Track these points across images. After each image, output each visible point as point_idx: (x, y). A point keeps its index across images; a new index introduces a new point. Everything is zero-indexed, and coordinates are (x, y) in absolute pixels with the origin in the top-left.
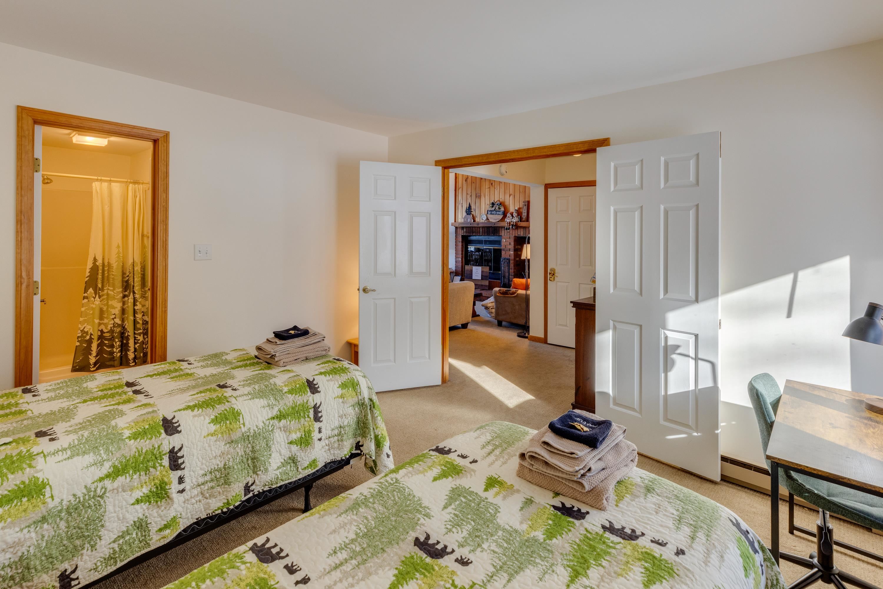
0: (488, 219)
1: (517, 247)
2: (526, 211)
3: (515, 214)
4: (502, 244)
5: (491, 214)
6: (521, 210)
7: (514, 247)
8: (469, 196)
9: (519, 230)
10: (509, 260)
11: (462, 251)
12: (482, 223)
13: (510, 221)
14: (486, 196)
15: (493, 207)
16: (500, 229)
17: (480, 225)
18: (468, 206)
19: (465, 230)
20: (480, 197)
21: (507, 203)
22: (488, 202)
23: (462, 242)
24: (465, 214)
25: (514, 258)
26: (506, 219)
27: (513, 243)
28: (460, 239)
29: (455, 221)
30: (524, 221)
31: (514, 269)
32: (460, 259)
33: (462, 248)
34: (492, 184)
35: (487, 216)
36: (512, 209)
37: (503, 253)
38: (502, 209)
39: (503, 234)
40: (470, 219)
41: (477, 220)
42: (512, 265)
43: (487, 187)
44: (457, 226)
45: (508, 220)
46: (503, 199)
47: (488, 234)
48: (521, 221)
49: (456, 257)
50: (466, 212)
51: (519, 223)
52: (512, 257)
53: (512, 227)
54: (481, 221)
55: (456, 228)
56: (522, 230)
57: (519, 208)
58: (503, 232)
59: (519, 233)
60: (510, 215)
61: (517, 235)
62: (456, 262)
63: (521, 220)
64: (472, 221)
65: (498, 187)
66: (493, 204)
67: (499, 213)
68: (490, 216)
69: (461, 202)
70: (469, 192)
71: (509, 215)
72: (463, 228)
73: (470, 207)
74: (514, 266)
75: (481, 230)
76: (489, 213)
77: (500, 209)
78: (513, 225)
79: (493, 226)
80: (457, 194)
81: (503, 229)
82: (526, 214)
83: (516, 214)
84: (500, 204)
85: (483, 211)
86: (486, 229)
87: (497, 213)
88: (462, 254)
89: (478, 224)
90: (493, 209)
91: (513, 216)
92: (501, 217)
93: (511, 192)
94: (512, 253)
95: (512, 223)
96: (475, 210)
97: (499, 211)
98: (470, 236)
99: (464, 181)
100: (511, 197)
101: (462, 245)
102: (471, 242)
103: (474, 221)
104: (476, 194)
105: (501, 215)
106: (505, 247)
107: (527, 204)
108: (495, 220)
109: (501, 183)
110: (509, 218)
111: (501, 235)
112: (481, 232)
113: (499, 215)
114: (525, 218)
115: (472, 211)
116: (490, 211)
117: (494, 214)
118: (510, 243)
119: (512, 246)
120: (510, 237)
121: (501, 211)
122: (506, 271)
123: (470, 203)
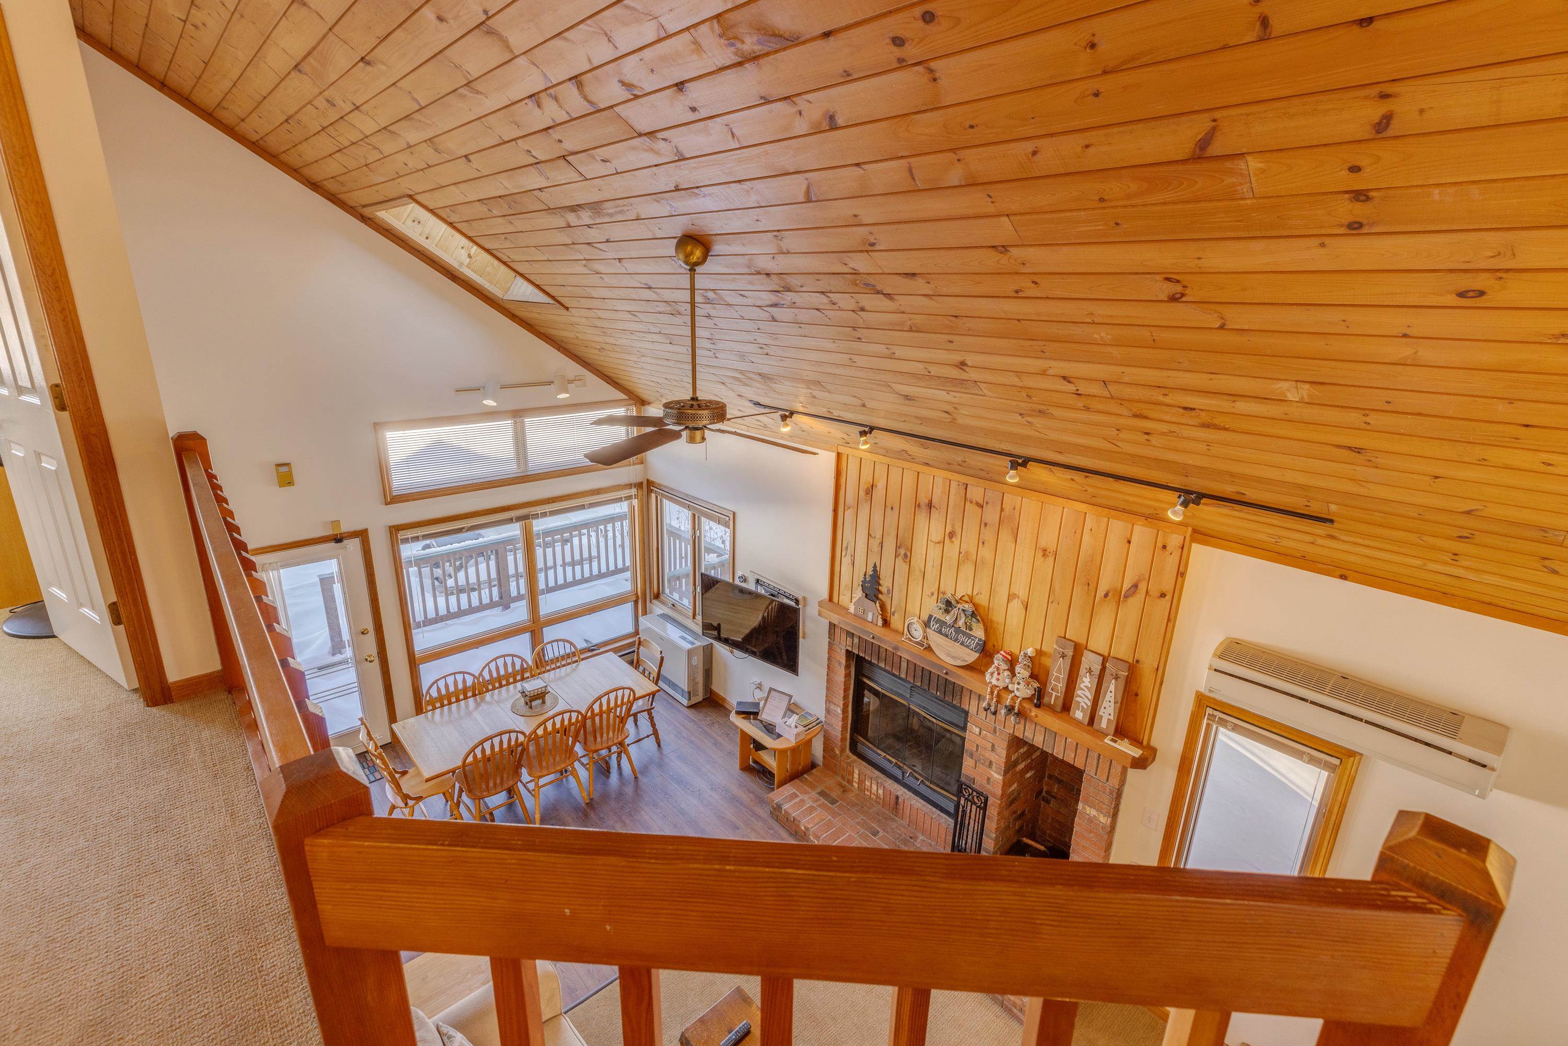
0: (927, 643)
1: (1014, 757)
2: (1063, 676)
3: (1022, 673)
4: (969, 736)
5: (940, 632)
6: (1046, 661)
8: (874, 544)
9: (1029, 728)
10: (987, 797)
11: (846, 690)
12: (911, 648)
13: (1001, 684)
14: (929, 571)
15: (947, 611)
16: (965, 695)
17: (903, 652)
18: (870, 572)
19: (857, 641)
20: (908, 559)
21: (997, 617)
22: (932, 589)
23: (847, 667)
24: (859, 592)
26: (988, 674)
27: (1002, 751)
29: (830, 599)
30: (1049, 709)
32: (839, 711)
34: (951, 535)
35: (925, 631)
36: (1013, 645)
37: (968, 762)
38: (979, 632)
39: (972, 713)
40: (871, 614)
41: (896, 631)
43: (932, 538)
44: (835, 617)
45: (993, 679)
46: (985, 597)
47: (926, 688)
48: (1040, 704)
50: (863, 588)
51: (1033, 711)
52: (996, 795)
54: (908, 641)
55: (832, 626)
56: (1041, 730)
57: (1040, 653)
58: (974, 707)
59: (1028, 735)
60: (1004, 666)
61: (1019, 735)
63: (1039, 699)
64: (879, 622)
66: (949, 603)
67: (968, 641)
68: (934, 637)
69: (851, 552)
70: (876, 533)
71: (998, 660)
72: (850, 634)
73: (876, 577)
74: (1002, 816)
76: (935, 626)
77: (971, 628)
79: (942, 672)
80: (840, 522)
81: (974, 700)
82: (1061, 686)
83: (1026, 674)
84: (973, 615)
85: (915, 612)
86: (919, 672)
87: (961, 637)
90: (949, 618)
91: (1013, 672)
92: (971, 657)
93: (1018, 587)
94: (997, 776)
95: (1007, 701)
96: (891, 593)
97: (969, 636)
98: (871, 664)
99: (863, 492)
100: (1014, 604)
101: (847, 676)
102: (873, 674)
103: (886, 625)
104: (897, 547)
105: (972, 650)
106: (977, 750)
107: (1070, 653)
108: (953, 657)
109: (983, 543)
110: (999, 674)
111: (967, 708)
112: (905, 671)
113: (967, 647)
114: (1057, 697)
115: (881, 593)
116: (938, 621)
117: (951, 639)
118: (993, 745)
119: (1000, 756)
120: (995, 728)
121: (976, 638)
122: (971, 829)
123: (878, 565)
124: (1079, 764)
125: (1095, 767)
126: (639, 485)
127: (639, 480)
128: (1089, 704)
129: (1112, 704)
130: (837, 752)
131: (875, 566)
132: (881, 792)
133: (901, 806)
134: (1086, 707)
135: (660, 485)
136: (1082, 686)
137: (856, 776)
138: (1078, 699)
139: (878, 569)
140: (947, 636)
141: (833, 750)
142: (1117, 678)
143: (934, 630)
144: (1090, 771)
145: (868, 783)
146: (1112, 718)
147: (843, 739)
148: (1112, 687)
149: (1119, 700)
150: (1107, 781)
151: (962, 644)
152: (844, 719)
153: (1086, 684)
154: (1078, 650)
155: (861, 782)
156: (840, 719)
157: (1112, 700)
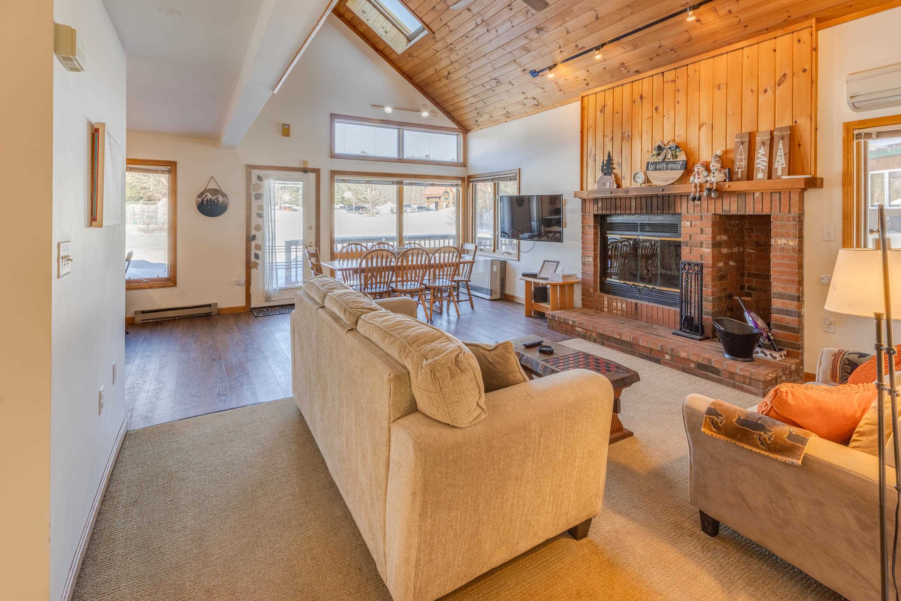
0: (648, 181)
1: (718, 238)
2: (745, 156)
3: (715, 165)
4: (683, 231)
5: (656, 169)
6: (731, 156)
7: (714, 238)
8: (607, 140)
9: (726, 201)
10: (701, 266)
11: (595, 244)
12: (636, 189)
13: (702, 180)
14: (644, 136)
15: (659, 155)
16: (678, 201)
17: (632, 194)
18: (606, 158)
19: (600, 204)
20: (630, 138)
21: (693, 144)
22: (647, 146)
23: (595, 228)
24: (600, 174)
25: (713, 264)
26: (692, 178)
27: (709, 230)
28: (591, 221)
29: (582, 189)
30: (738, 180)
31: (714, 286)
32: (591, 260)
33: (595, 239)
34: (657, 109)
35: (645, 174)
36: (705, 155)
37: (685, 251)
38: (682, 157)
39: (684, 210)
40: (610, 183)
41: (626, 184)
42: (708, 279)
43: (645, 117)
44: (585, 196)
45: (695, 180)
46: (683, 135)
47: (650, 211)
48: (731, 180)
49: (584, 255)
50: (602, 170)
51: (727, 184)
52: (708, 261)
53: (709, 195)
54: (634, 185)
55: (584, 201)
56: (734, 199)
57: (726, 152)
58: (684, 205)
59: (726, 208)
60: (702, 169)
61: (720, 212)
62: (583, 264)
63: (731, 177)
64: (615, 186)
65: (672, 113)
66: (660, 148)
67: (674, 166)
68: (652, 174)
69: (593, 153)
70: (608, 133)
71: (698, 168)
72: (596, 201)
73: (610, 159)
74: (713, 280)
75: (633, 204)
76: (651, 167)
77: (676, 157)
78: (710, 190)
79: (660, 193)
80: (585, 138)
81: (684, 201)
82: (744, 163)
83: (718, 166)
84: (677, 147)
85: (638, 166)
86: (644, 200)
87: (670, 166)
88: (595, 250)
89: (627, 191)
90: (661, 158)
91: (708, 169)
92: (678, 174)
93: (705, 117)
94: (707, 251)
95: (708, 185)
96: (621, 165)
97: (675, 162)
98: (610, 215)
99: (598, 113)
100: (704, 129)
101: (595, 234)
102: (613, 227)
103: (619, 186)
104: (623, 134)
105: (679, 170)
106: (690, 239)
107: (746, 139)
108: (666, 181)
109: (678, 102)
110: (699, 175)
111: (679, 212)
112: (634, 208)
113: (675, 169)
114: (742, 172)
115: (614, 169)
116: (653, 163)
117: (663, 170)
118: (702, 230)
119: (707, 236)
120: (701, 216)
121: (680, 161)
122: (693, 291)
123: (611, 153)
124: (766, 211)
125: (778, 206)
126: (463, 179)
127: (463, 176)
128: (766, 164)
129: (783, 157)
130: (592, 291)
131: (609, 153)
132: (624, 306)
133: (640, 310)
134: (764, 168)
135: (475, 175)
136: (759, 156)
137: (606, 302)
138: (757, 166)
139: (611, 155)
140: (660, 169)
141: (588, 291)
142: (783, 138)
143: (652, 170)
144: (775, 213)
145: (614, 304)
146: (784, 166)
147: (595, 281)
148: (781, 146)
149: (787, 151)
150: (789, 212)
151: (672, 169)
152: (595, 265)
153: (761, 154)
154: (752, 136)
155: (610, 305)
156: (592, 266)
157: (783, 154)
